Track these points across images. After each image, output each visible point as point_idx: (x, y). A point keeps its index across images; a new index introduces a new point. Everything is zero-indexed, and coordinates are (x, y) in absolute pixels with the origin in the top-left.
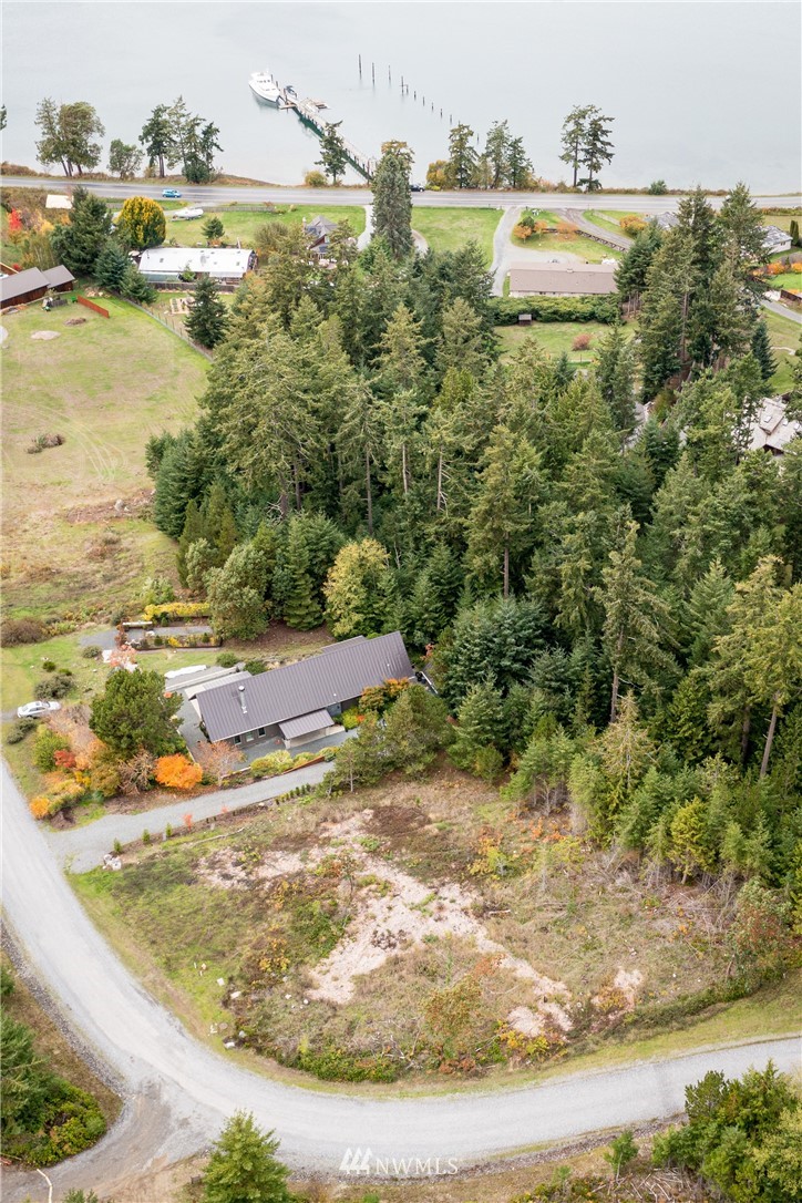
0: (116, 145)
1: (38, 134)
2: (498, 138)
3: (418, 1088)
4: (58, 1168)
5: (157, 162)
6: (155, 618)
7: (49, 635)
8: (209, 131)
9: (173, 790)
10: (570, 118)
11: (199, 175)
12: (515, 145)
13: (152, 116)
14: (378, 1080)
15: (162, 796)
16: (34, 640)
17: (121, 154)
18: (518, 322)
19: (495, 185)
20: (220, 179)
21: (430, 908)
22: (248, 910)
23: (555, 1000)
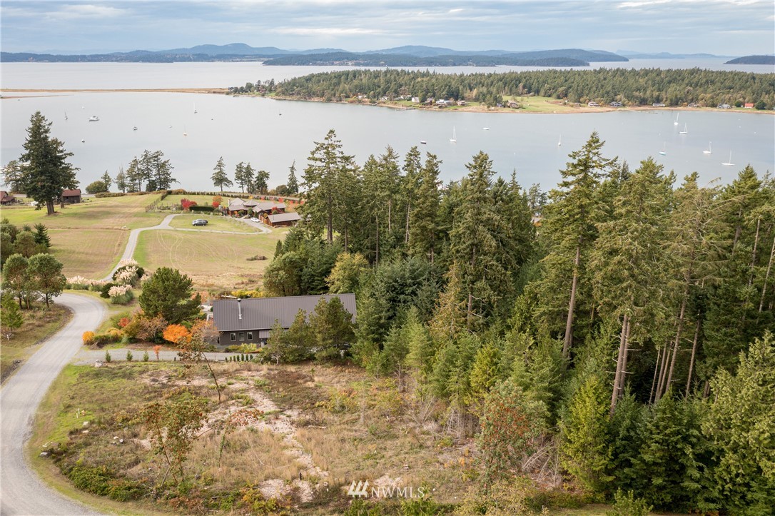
6: (242, 297)
9: (169, 343)
15: (164, 346)
21: (272, 417)
22: (148, 396)
23: (313, 481)
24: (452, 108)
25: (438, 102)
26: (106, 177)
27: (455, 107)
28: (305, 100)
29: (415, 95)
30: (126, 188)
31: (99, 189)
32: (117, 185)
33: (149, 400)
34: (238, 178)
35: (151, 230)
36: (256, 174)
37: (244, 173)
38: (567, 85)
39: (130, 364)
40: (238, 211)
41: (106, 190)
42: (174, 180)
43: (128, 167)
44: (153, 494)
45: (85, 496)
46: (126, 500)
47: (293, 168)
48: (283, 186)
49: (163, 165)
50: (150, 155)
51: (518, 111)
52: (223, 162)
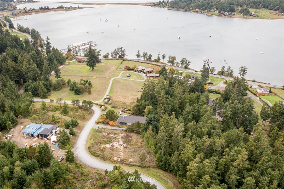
0: (177, 62)
1: (168, 59)
2: (229, 69)
3: (98, 159)
4: (62, 150)
5: (182, 65)
6: (129, 110)
7: (117, 108)
8: (189, 62)
9: (110, 125)
10: (241, 68)
11: (186, 68)
12: (232, 71)
13: (182, 59)
14: (95, 156)
15: (109, 125)
16: (115, 108)
17: (178, 63)
18: (213, 93)
19: (228, 76)
20: (189, 69)
21: (121, 145)
22: (103, 138)
23: (121, 158)
24: (229, 16)
25: (225, 13)
26: (108, 53)
27: (231, 16)
28: (178, 10)
29: (217, 9)
30: (113, 57)
31: (106, 57)
32: (111, 56)
33: (103, 139)
34: (143, 56)
35: (116, 79)
36: (148, 55)
37: (145, 55)
38: (280, 5)
39: (102, 129)
40: (140, 71)
41: (108, 57)
42: (126, 55)
43: (114, 51)
44: (100, 157)
45: (92, 155)
46: (97, 157)
47: (159, 54)
48: (156, 59)
49: (123, 51)
50: (120, 48)
51: (255, 18)
52: (139, 51)
